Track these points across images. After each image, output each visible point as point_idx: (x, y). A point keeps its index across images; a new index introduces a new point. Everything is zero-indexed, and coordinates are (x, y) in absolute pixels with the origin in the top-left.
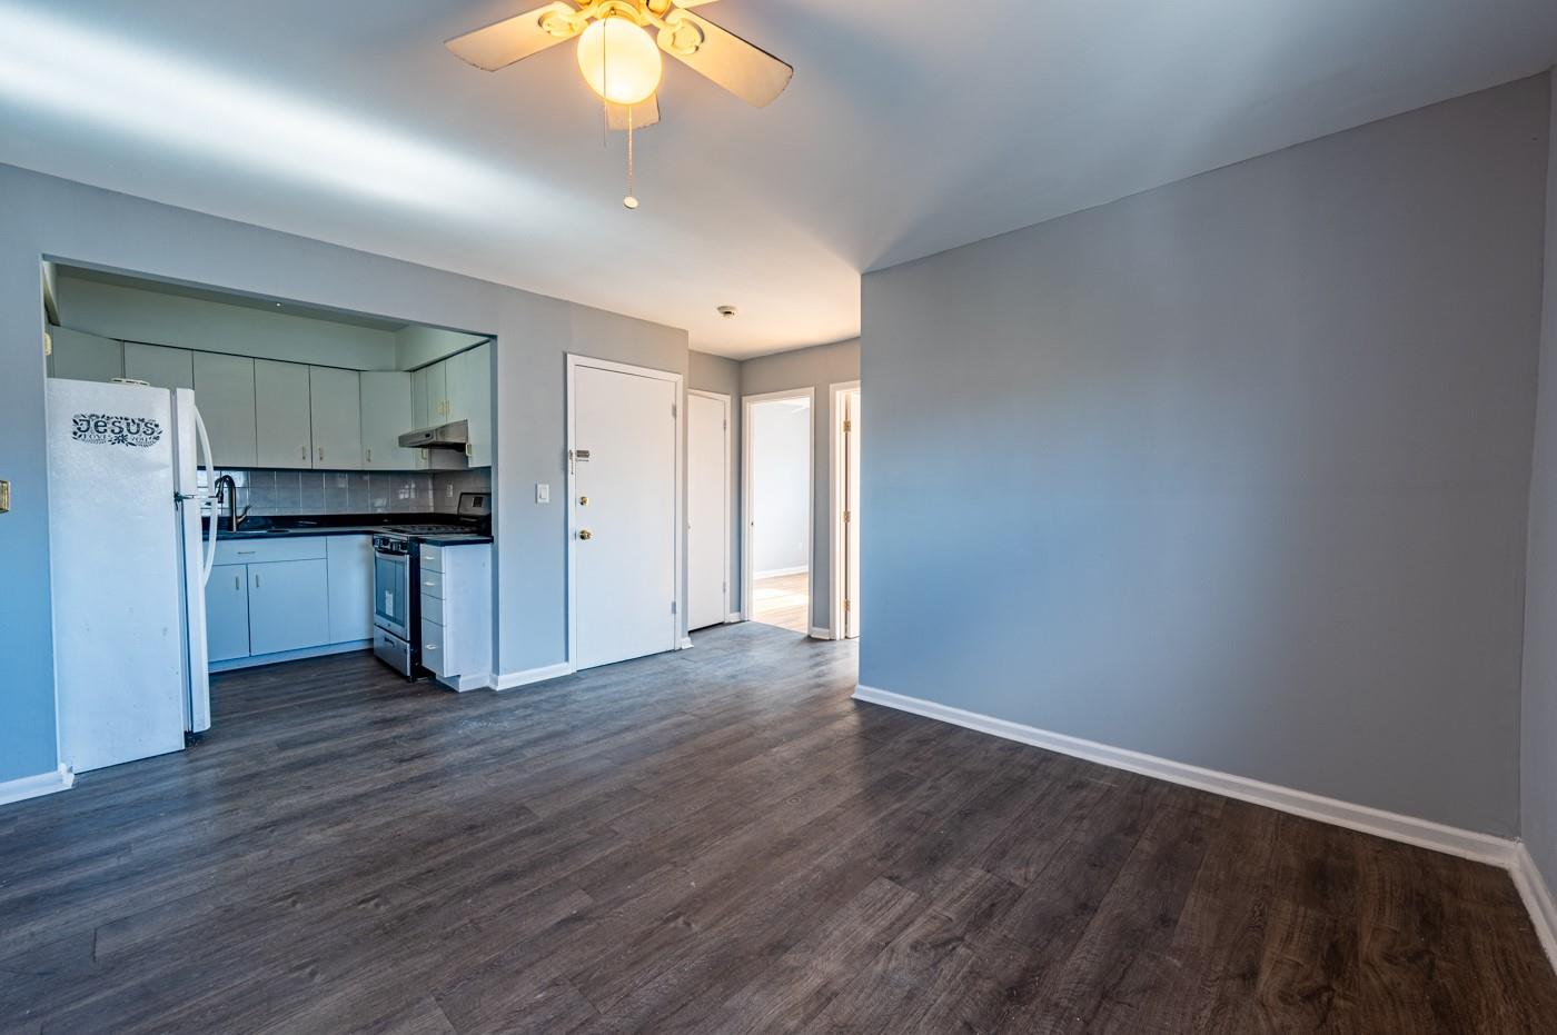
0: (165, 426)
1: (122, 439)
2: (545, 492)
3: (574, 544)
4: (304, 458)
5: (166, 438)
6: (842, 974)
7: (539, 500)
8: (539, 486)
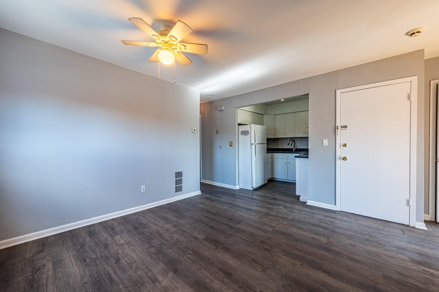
0: (250, 132)
1: (245, 134)
2: (326, 142)
3: (338, 162)
4: (304, 134)
5: (250, 133)
6: (160, 285)
7: (323, 145)
8: (324, 140)
